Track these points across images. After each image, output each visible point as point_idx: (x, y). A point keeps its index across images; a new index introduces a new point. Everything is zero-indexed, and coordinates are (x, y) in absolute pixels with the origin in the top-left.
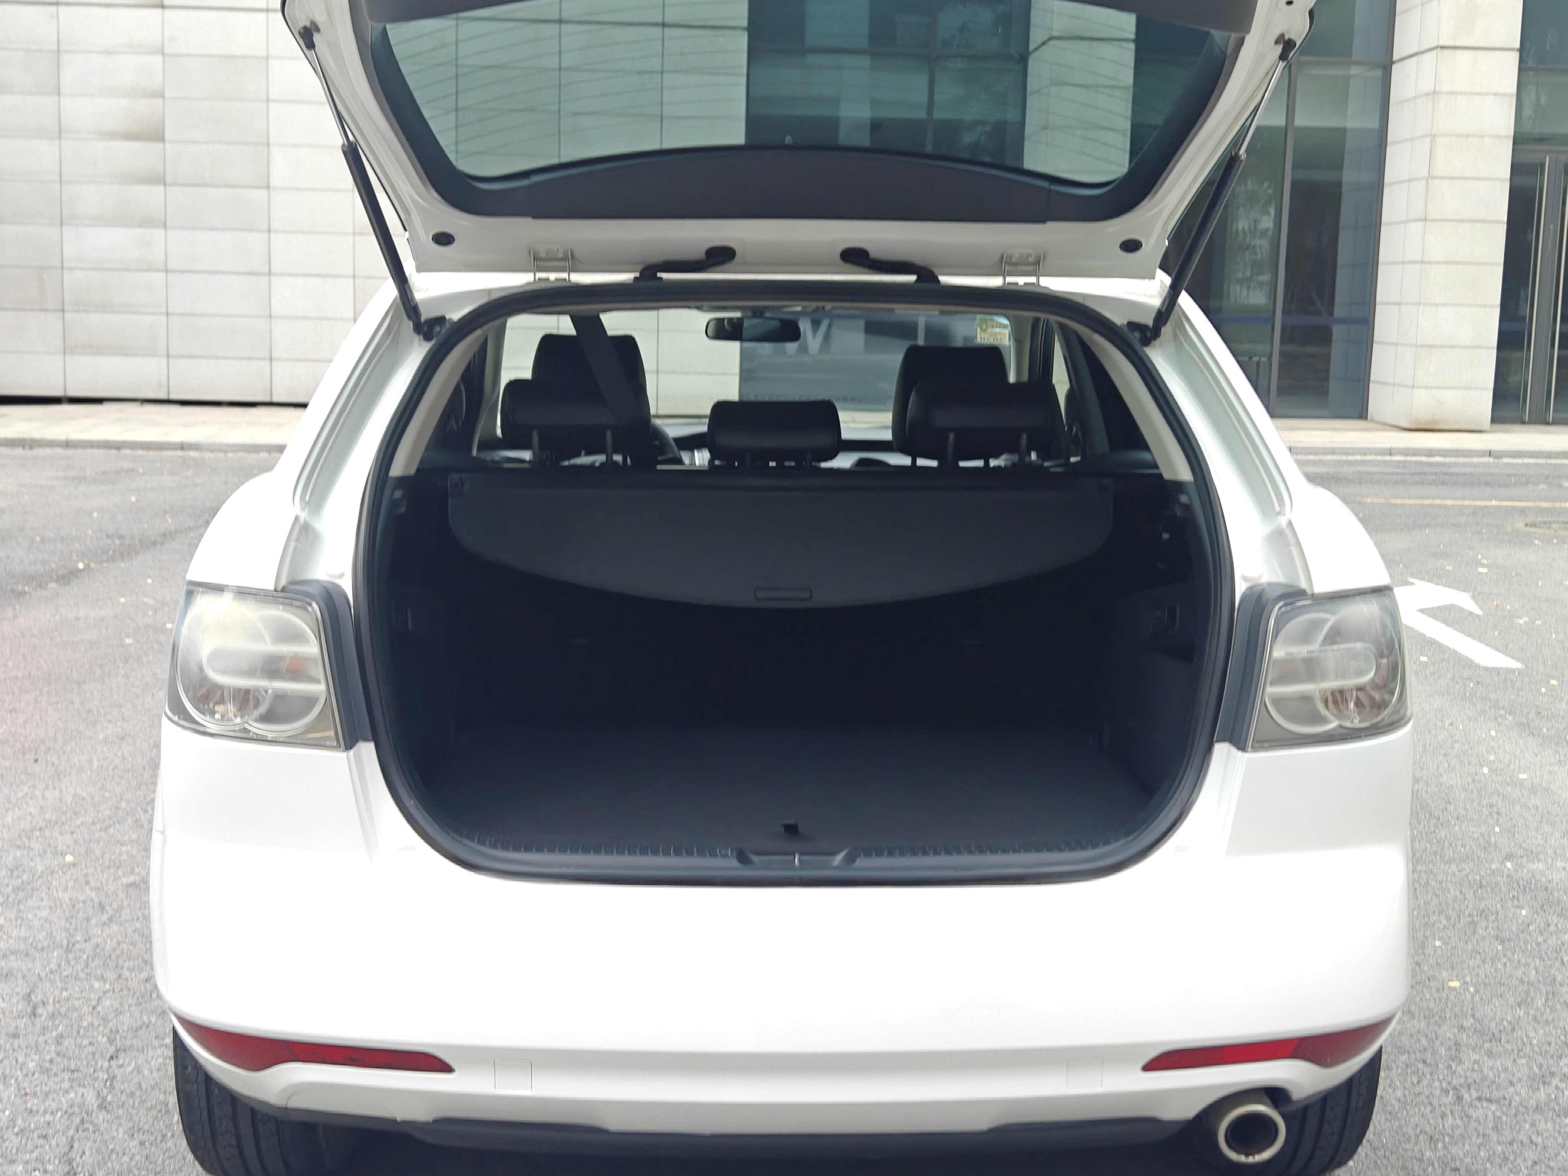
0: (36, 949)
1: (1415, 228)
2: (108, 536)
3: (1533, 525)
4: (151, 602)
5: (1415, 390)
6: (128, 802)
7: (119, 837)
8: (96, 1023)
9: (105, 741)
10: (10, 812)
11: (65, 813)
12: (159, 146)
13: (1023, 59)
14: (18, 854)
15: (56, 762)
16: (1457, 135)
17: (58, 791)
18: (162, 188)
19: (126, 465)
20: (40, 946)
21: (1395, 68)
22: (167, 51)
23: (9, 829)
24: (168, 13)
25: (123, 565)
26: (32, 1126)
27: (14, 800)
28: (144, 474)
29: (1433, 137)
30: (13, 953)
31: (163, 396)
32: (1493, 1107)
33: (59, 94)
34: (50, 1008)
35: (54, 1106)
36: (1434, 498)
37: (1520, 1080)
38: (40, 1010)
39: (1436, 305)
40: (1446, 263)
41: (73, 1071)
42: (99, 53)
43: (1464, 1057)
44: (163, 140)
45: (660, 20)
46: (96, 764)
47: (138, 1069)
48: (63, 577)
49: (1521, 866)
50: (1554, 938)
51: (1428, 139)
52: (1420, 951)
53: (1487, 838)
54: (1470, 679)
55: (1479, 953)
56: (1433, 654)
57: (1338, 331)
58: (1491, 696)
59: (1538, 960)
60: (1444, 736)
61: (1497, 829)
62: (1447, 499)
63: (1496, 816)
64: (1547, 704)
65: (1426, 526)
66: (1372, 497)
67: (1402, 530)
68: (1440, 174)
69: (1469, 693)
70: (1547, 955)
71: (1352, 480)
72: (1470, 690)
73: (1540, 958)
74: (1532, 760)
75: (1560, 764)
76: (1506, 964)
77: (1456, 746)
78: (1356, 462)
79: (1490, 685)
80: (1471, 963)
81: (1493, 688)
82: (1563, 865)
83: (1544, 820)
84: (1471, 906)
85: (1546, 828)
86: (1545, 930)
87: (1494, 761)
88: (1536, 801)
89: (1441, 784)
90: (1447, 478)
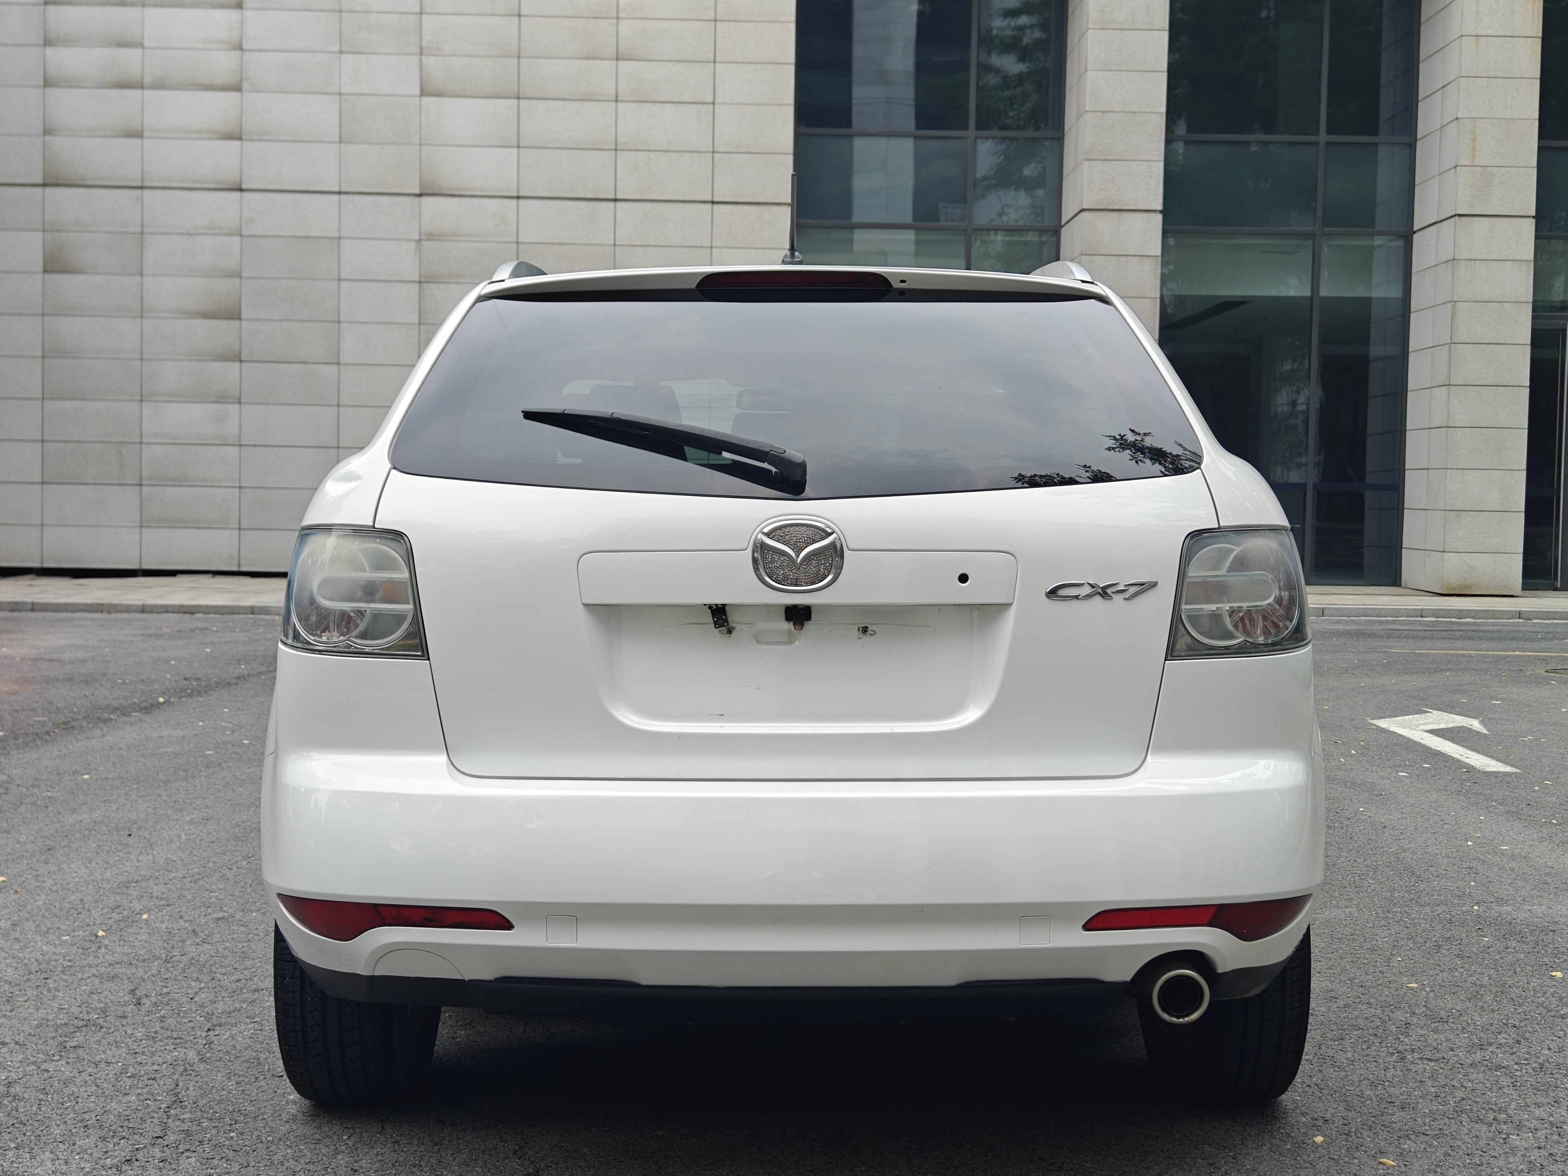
0: (138, 960)
1: (1440, 393)
2: (185, 679)
3: (1554, 671)
4: (229, 725)
5: (1445, 555)
6: (214, 863)
7: (208, 886)
8: (194, 1009)
9: (192, 822)
10: (109, 870)
11: (158, 871)
12: (235, 323)
13: (1056, 232)
14: (118, 898)
15: (148, 836)
16: (1477, 302)
17: (150, 856)
18: (238, 364)
19: (200, 625)
20: (141, 958)
21: (1416, 237)
22: (244, 232)
23: (109, 882)
24: (246, 195)
25: (200, 699)
26: (142, 1072)
27: (111, 862)
28: (217, 631)
29: (1454, 303)
30: (118, 963)
31: (234, 568)
32: (1432, 1064)
33: (142, 274)
34: (153, 999)
35: (161, 1060)
36: (1458, 650)
37: (1459, 1047)
38: (144, 1001)
39: (1464, 469)
40: (1471, 427)
41: (175, 1039)
42: (180, 234)
43: (1411, 1032)
44: (240, 319)
45: (710, 199)
46: (184, 837)
47: (232, 1037)
48: (146, 708)
49: (1490, 908)
50: (1511, 956)
51: (1449, 305)
52: (1386, 964)
53: (1462, 890)
54: (1468, 780)
55: (1439, 966)
56: (1436, 762)
57: (1370, 498)
58: (1486, 792)
59: (1493, 971)
60: (1435, 820)
61: (1473, 884)
62: (1472, 650)
63: (1473, 875)
64: (1539, 798)
65: (1448, 670)
66: (1398, 648)
67: (1424, 673)
68: (1462, 339)
69: (1466, 790)
70: (1502, 967)
71: (1381, 636)
72: (1466, 788)
73: (1495, 969)
74: (1515, 837)
75: (1542, 840)
76: (1462, 973)
77: (1446, 827)
78: (1387, 622)
79: (1486, 784)
80: (1431, 972)
81: (1489, 787)
82: (1529, 908)
83: (1519, 878)
84: (1438, 935)
85: (1519, 884)
86: (1503, 951)
87: (1479, 837)
88: (1513, 865)
89: (1427, 853)
90: (1474, 634)
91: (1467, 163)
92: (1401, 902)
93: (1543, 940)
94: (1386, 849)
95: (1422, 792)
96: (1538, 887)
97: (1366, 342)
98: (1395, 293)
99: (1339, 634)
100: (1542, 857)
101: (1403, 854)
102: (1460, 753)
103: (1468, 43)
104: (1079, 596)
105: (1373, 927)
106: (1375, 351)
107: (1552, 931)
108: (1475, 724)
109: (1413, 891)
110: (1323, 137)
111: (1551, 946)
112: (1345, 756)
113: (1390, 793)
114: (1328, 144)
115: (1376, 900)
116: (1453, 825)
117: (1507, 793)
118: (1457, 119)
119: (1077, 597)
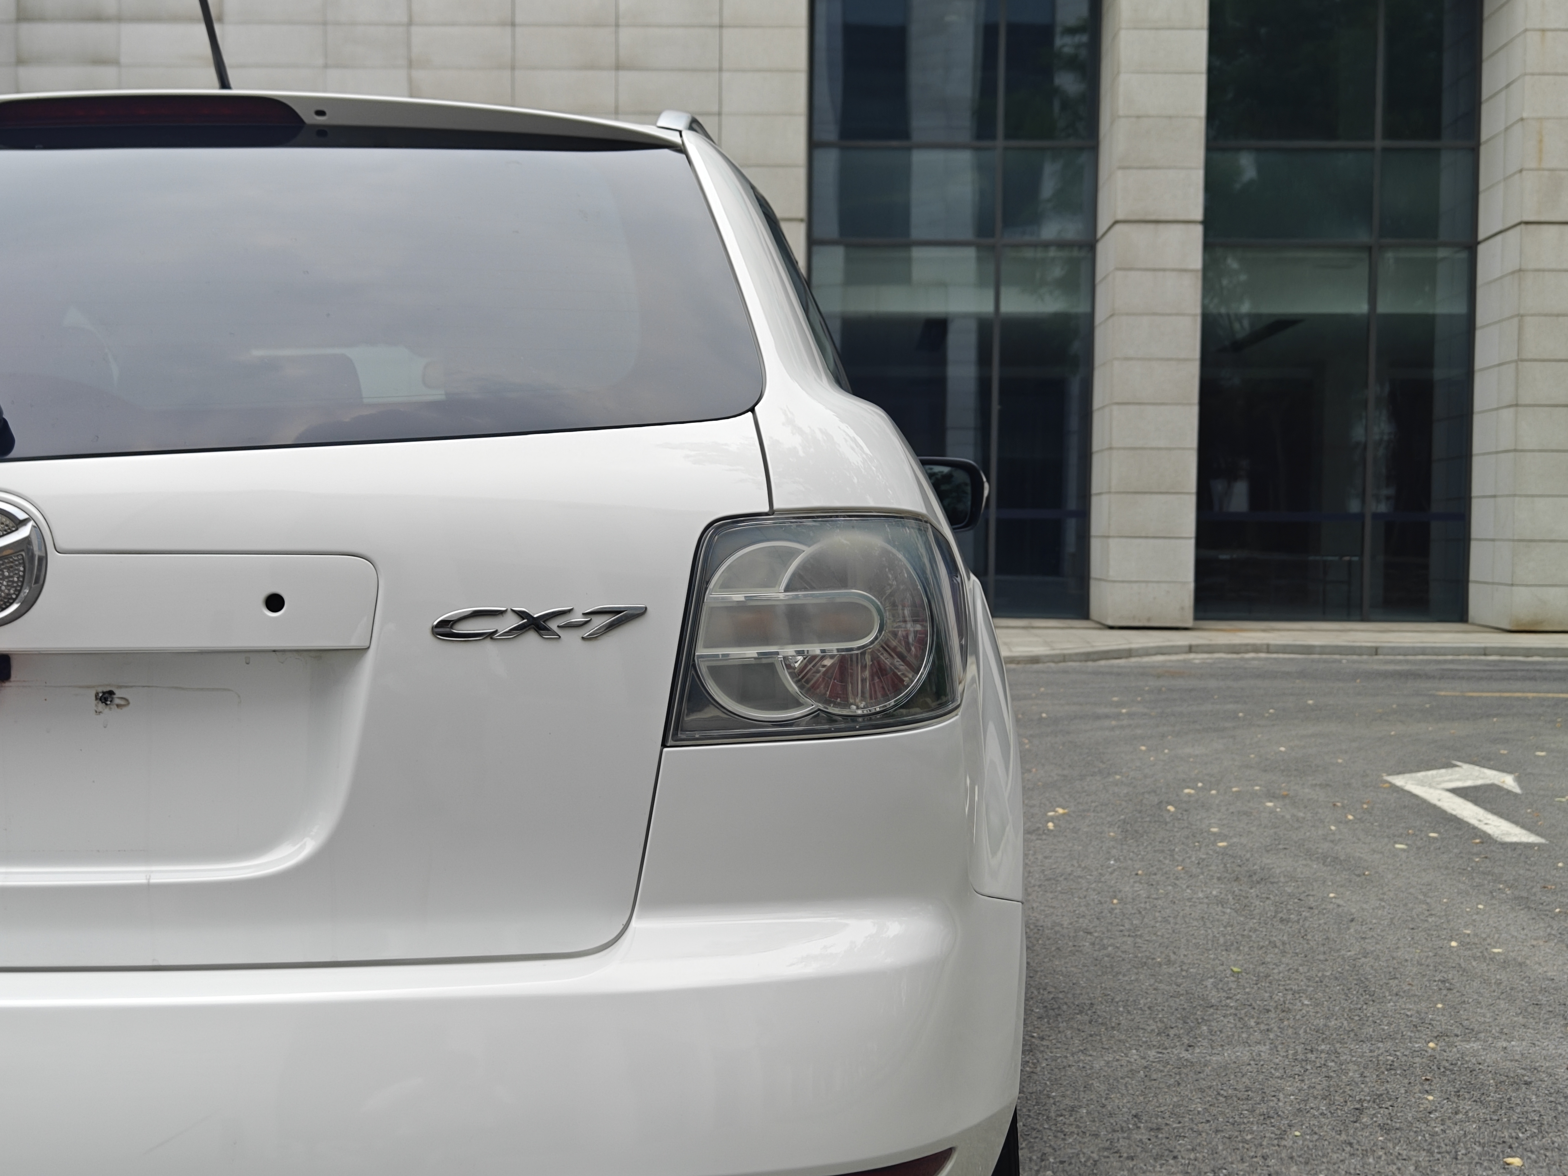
1: (1507, 415)
5: (1514, 588)
13: (1092, 247)
16: (1546, 315)
21: (1481, 249)
29: (1521, 316)
36: (1515, 692)
39: (1533, 496)
40: (1540, 451)
49: (1451, 1045)
50: (1457, 1128)
51: (1516, 320)
52: (1276, 1142)
53: (1423, 1015)
54: (1478, 854)
55: (1351, 1144)
56: (1446, 831)
57: (1436, 529)
58: (1496, 871)
59: (1424, 1153)
60: (1420, 910)
61: (1440, 1006)
62: (1530, 691)
63: (1445, 992)
64: (1559, 877)
65: (1496, 716)
66: (1447, 691)
67: (1468, 719)
68: (1530, 356)
69: (1472, 867)
70: (1439, 1147)
71: (1434, 677)
72: (1473, 864)
73: (1428, 1151)
74: (1516, 934)
75: (1548, 938)
76: (1380, 1157)
77: (1430, 920)
78: (1445, 662)
79: (1500, 860)
80: (1335, 1156)
81: (1502, 863)
82: (1505, 1044)
83: (1504, 996)
84: (1366, 1090)
85: (1503, 1005)
86: (1450, 1118)
87: (1469, 935)
88: (1502, 976)
89: (1394, 958)
90: (1538, 674)
91: (1533, 165)
92: (1335, 1035)
93: (1509, 1099)
94: (1343, 952)
95: (1416, 871)
96: (1526, 1010)
97: (1429, 364)
98: (1460, 308)
99: (1385, 675)
100: (1543, 964)
101: (1363, 960)
102: (1479, 818)
103: (1533, 38)
104: (496, 632)
105: (1281, 1078)
106: (1439, 373)
107: (1526, 1083)
108: (1508, 781)
109: (1357, 1018)
110: (1379, 143)
111: (1518, 1110)
112: (1338, 822)
113: (1376, 872)
114: (1385, 150)
115: (1301, 1032)
116: (1440, 917)
117: (1521, 872)
118: (1522, 119)
119: (491, 635)
